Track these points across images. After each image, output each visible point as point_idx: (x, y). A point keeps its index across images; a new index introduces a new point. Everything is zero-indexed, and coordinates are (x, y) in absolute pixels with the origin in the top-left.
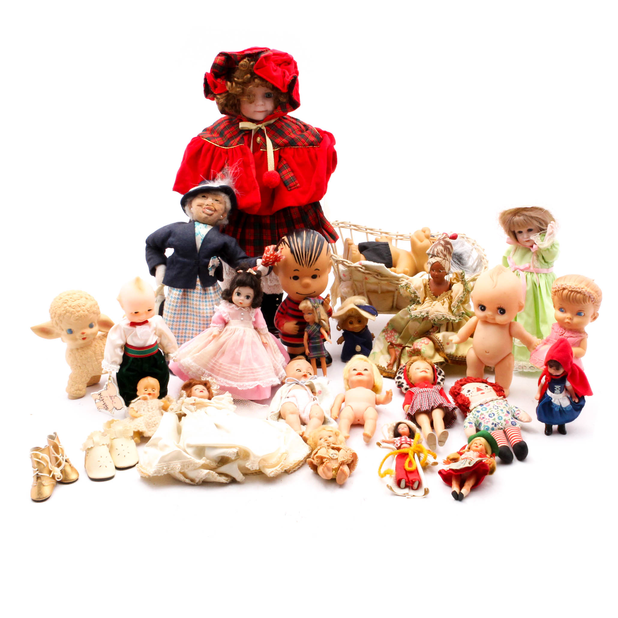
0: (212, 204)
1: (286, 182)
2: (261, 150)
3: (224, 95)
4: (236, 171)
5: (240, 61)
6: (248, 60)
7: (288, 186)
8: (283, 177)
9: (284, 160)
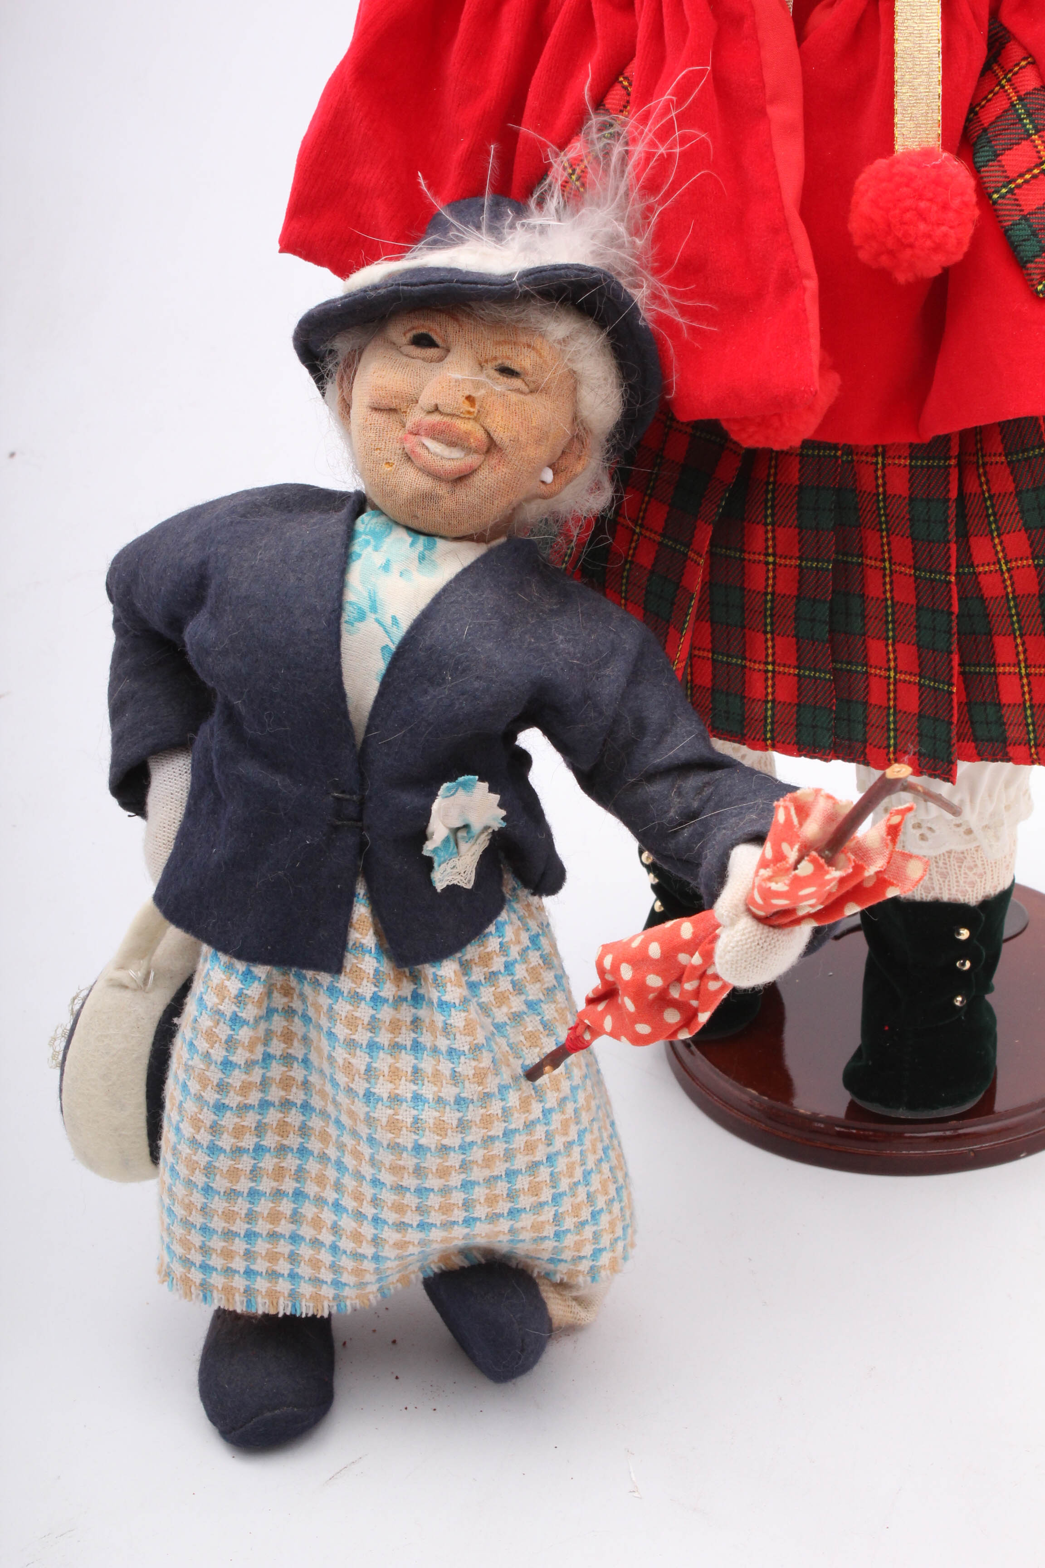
0: (470, 399)
1: (1021, 232)
4: (662, 150)
7: (1033, 265)
8: (1002, 197)
9: (1024, 59)
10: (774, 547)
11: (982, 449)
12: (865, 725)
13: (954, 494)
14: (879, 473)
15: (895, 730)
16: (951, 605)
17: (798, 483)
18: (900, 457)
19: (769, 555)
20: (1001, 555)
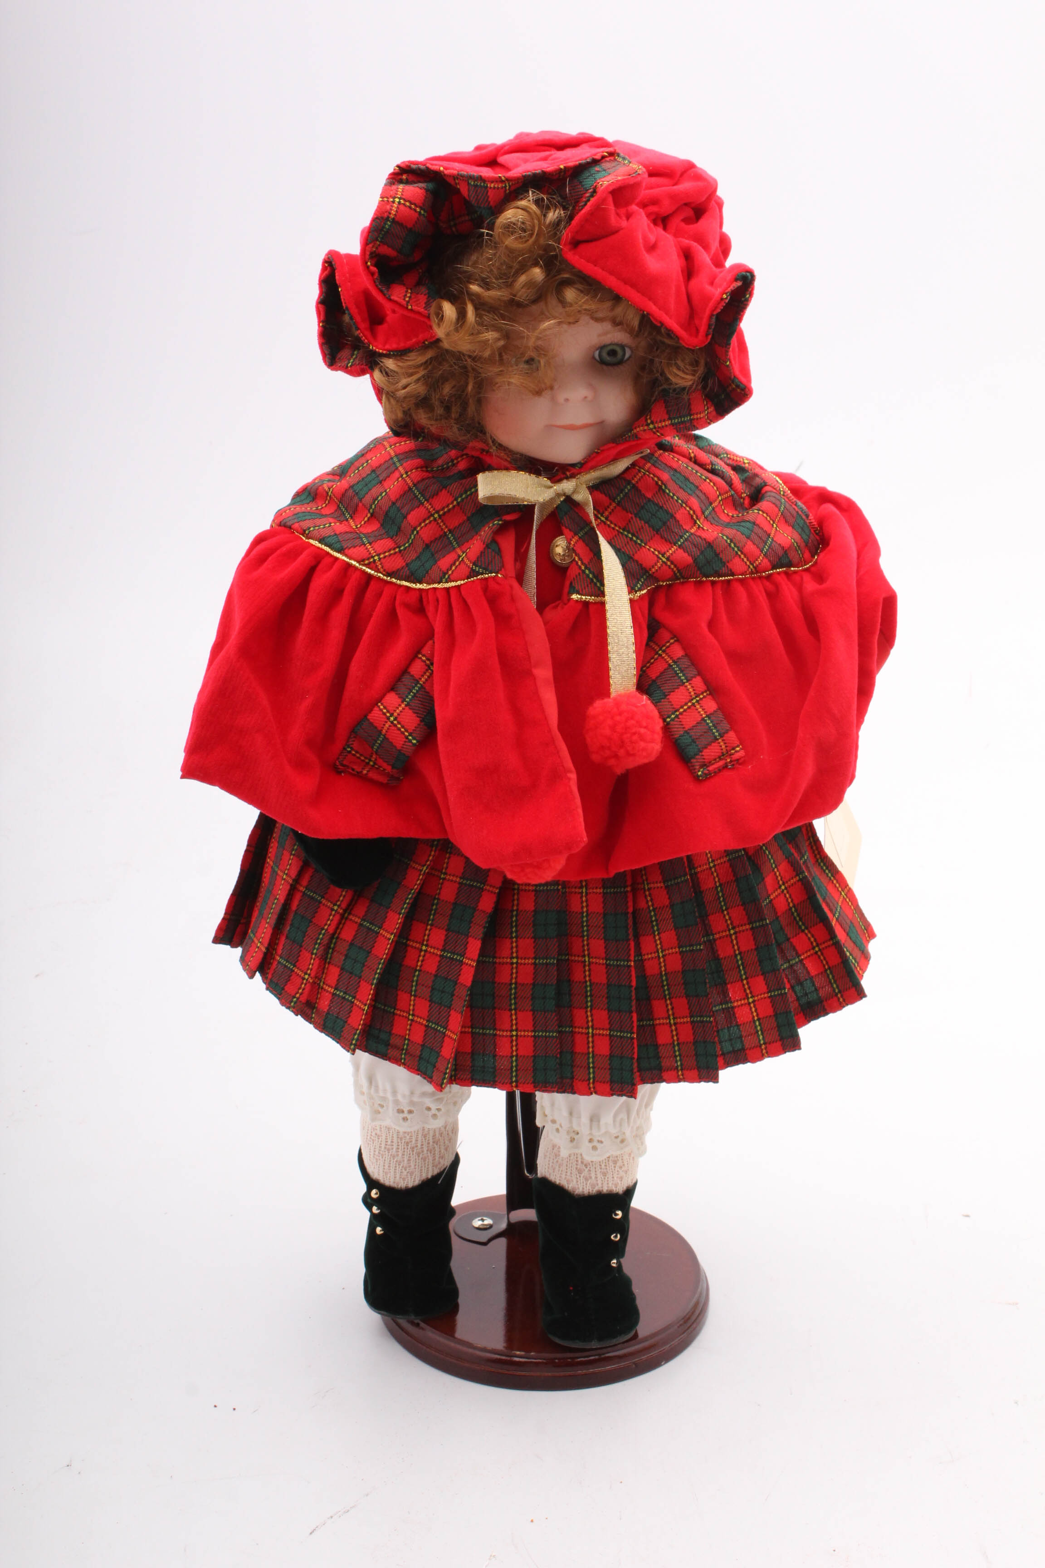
1: (686, 740)
2: (575, 597)
3: (416, 359)
5: (499, 209)
6: (538, 202)
7: (695, 760)
8: (673, 720)
9: (672, 639)
10: (517, 952)
11: (647, 880)
12: (572, 1066)
13: (631, 910)
14: (584, 899)
15: (593, 1067)
16: (631, 981)
17: (533, 909)
18: (597, 888)
19: (514, 958)
20: (659, 946)
